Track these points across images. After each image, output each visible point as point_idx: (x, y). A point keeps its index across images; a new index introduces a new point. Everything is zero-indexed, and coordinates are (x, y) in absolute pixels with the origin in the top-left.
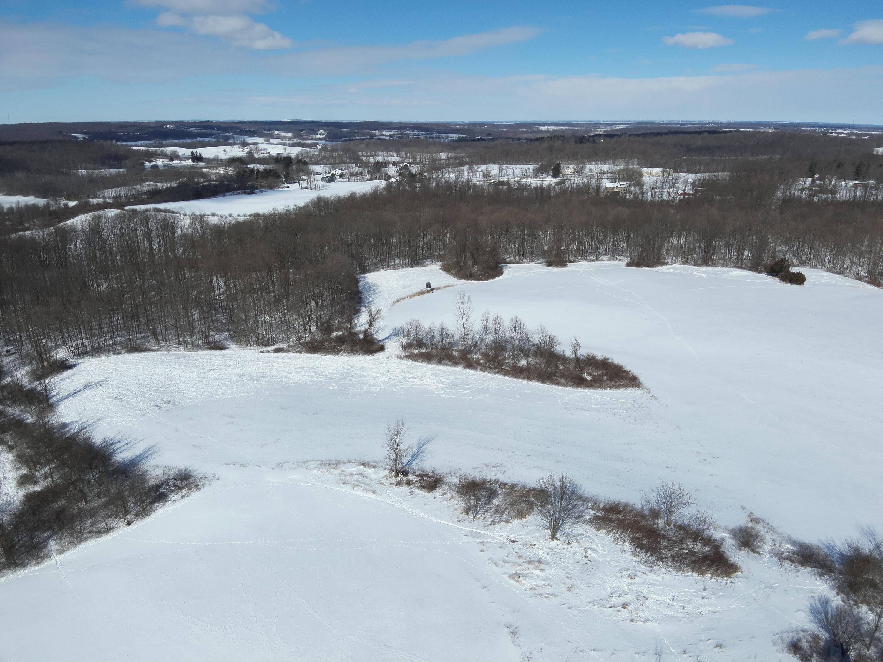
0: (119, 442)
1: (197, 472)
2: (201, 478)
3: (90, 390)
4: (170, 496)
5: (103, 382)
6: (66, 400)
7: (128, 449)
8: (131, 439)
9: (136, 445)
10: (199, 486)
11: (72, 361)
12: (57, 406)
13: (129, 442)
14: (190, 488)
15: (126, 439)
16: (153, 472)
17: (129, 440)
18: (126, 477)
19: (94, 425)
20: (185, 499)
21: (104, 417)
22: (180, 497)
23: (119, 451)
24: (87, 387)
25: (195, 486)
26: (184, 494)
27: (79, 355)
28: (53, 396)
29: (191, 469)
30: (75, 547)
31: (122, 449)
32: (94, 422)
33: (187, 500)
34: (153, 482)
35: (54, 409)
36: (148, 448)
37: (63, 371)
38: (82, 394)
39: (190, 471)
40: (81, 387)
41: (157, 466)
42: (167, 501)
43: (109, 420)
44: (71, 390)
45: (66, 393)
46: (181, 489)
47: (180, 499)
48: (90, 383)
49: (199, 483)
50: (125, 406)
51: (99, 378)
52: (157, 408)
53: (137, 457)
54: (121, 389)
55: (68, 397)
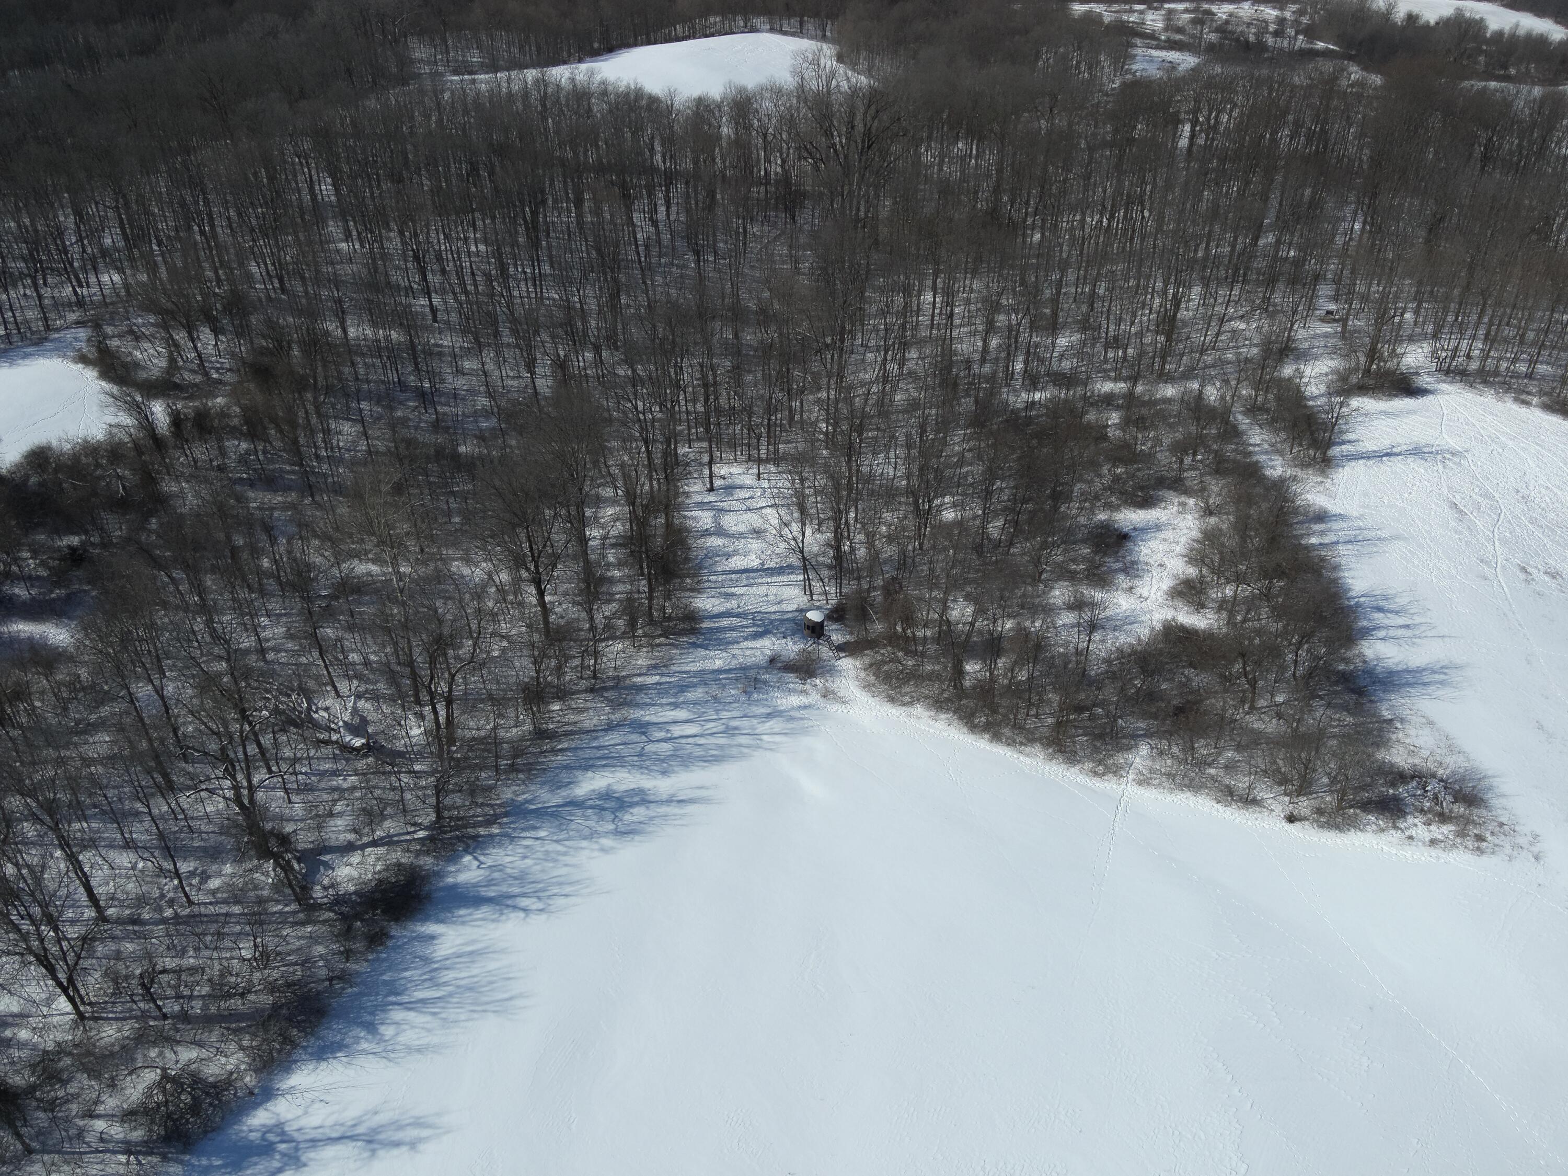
0: (1397, 613)
1: (1503, 801)
2: (1501, 825)
3: (1419, 461)
4: (1410, 820)
5: (1453, 454)
6: (1361, 462)
7: (1401, 641)
8: (1423, 620)
9: (1424, 641)
10: (1485, 844)
11: (1425, 381)
12: (1338, 466)
13: (1415, 625)
14: (1462, 834)
15: (1414, 614)
16: (1413, 732)
17: (1418, 620)
18: (1358, 705)
19: (1375, 545)
20: (1435, 852)
21: (1405, 539)
22: (1427, 837)
23: (1382, 634)
24: (1417, 452)
25: (1476, 835)
26: (1439, 837)
27: (1448, 372)
28: (1343, 443)
29: (1495, 782)
30: (1172, 791)
31: (1392, 633)
32: (1379, 539)
33: (1438, 858)
34: (1398, 757)
35: (1329, 471)
36: (1442, 664)
37: (1396, 396)
38: (1397, 464)
39: (1490, 788)
40: (1405, 447)
41: (1431, 723)
42: (1395, 827)
43: (1410, 551)
44: (1384, 443)
45: (1369, 446)
46: (1443, 818)
47: (1424, 843)
48: (1427, 445)
49: (1488, 835)
50: (1461, 533)
51: (1451, 442)
52: (1522, 576)
53: (1408, 671)
54: (1477, 490)
55: (1369, 458)
